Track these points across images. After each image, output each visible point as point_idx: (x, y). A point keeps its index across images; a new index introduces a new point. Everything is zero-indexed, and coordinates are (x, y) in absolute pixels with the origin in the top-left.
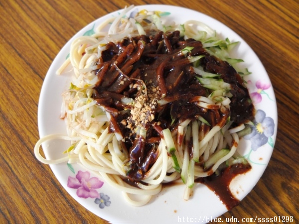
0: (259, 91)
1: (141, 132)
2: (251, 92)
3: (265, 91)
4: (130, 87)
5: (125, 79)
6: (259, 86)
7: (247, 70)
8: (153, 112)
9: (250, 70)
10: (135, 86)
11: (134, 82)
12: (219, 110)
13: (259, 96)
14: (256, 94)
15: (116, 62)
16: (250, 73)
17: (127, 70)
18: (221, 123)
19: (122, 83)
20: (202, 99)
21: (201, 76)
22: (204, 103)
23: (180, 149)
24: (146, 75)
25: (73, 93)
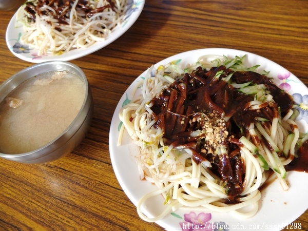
0: (284, 81)
1: (221, 151)
2: (278, 85)
3: (288, 79)
4: (190, 123)
5: (183, 119)
6: (282, 78)
7: (265, 71)
8: (225, 128)
9: (267, 70)
10: (194, 120)
11: (191, 118)
12: (268, 106)
13: (287, 84)
14: (283, 84)
15: (169, 109)
16: (269, 72)
17: (182, 111)
18: (276, 115)
19: (182, 122)
20: (252, 103)
21: (239, 89)
22: (255, 105)
23: (260, 147)
24: (198, 108)
25: (150, 148)
